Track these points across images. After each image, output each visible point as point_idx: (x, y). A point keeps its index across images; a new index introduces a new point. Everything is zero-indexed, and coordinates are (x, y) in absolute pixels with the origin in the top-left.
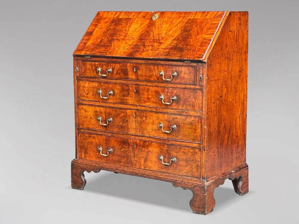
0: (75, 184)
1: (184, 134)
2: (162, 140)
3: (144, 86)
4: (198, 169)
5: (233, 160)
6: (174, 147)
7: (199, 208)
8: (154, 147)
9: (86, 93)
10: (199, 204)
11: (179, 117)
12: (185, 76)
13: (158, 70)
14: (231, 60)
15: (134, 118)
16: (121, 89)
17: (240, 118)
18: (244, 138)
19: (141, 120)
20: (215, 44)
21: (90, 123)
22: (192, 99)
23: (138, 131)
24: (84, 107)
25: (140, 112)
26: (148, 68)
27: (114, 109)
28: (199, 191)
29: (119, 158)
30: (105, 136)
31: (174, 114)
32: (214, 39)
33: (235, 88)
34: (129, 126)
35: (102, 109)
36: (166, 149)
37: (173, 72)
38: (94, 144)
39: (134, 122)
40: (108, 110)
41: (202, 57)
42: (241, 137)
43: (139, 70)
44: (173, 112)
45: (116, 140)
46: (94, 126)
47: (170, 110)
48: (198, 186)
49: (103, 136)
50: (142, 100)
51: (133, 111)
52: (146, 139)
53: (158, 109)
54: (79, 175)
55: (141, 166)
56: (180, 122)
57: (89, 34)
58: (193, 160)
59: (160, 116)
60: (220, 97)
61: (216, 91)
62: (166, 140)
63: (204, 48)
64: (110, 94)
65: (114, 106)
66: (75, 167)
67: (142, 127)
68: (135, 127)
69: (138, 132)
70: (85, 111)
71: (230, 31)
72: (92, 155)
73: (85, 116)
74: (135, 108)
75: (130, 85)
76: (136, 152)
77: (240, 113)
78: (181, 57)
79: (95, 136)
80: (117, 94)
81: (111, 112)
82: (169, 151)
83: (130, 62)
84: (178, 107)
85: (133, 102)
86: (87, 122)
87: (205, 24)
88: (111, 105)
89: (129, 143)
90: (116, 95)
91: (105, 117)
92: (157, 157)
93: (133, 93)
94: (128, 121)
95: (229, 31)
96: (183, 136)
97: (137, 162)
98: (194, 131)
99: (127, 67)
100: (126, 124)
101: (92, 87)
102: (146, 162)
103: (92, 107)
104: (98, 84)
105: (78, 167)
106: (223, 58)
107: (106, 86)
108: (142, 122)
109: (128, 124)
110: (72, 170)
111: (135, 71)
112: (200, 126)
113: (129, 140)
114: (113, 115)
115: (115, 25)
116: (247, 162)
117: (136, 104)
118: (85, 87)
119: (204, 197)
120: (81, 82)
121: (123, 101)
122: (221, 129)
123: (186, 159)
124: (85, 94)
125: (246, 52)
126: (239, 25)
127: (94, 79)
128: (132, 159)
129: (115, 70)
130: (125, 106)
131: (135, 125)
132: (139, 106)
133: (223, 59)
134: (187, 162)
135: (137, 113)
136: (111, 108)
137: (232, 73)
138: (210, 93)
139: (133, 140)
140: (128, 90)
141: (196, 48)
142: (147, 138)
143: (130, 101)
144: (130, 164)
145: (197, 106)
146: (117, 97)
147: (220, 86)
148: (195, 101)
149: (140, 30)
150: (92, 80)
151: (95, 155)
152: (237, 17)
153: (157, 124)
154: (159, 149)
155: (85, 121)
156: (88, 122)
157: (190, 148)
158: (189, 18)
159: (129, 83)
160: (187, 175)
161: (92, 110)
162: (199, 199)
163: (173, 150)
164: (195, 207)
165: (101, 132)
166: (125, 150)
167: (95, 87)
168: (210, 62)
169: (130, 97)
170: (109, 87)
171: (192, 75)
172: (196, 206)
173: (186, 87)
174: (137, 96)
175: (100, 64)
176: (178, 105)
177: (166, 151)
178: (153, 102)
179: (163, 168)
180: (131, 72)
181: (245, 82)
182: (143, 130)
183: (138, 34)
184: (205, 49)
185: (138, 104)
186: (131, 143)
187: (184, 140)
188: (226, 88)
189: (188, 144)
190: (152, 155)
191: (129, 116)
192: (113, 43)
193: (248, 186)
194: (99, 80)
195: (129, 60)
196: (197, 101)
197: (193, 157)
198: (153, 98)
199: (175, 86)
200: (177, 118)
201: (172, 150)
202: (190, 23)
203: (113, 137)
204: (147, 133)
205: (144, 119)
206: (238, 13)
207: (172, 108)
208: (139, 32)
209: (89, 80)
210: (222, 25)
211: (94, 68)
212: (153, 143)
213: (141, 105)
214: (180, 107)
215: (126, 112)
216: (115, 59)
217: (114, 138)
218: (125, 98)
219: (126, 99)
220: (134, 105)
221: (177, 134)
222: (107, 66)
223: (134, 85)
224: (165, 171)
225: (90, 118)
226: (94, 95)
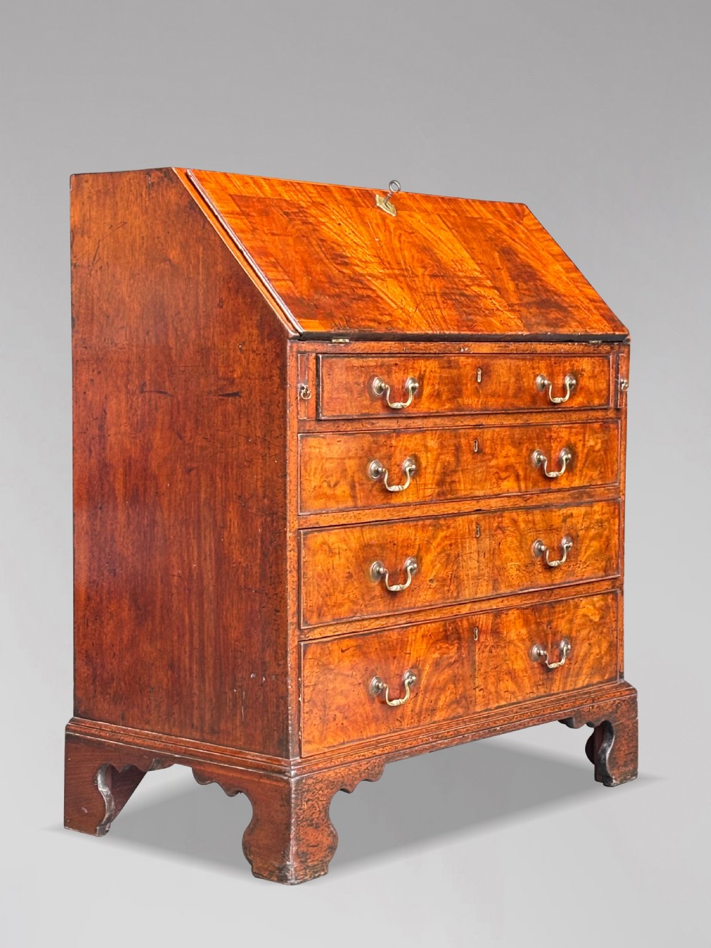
1: (586, 560)
2: (536, 594)
3: (497, 429)
4: (611, 656)
6: (563, 607)
7: (625, 765)
8: (521, 623)
9: (333, 483)
10: (626, 753)
11: (575, 511)
12: (590, 385)
13: (534, 373)
15: (476, 541)
19: (493, 543)
21: (346, 595)
22: (599, 451)
23: (485, 583)
24: (327, 536)
25: (490, 517)
27: (421, 523)
28: (627, 715)
29: (432, 698)
31: (565, 505)
34: (462, 574)
35: (385, 530)
38: (358, 675)
39: (475, 556)
40: (405, 532)
43: (489, 377)
44: (562, 498)
45: (423, 637)
46: (358, 604)
47: (556, 494)
48: (624, 701)
49: (386, 633)
50: (491, 475)
51: (472, 517)
52: (501, 605)
53: (529, 499)
54: (322, 815)
55: (489, 699)
56: (577, 526)
59: (537, 517)
62: (546, 592)
65: (417, 513)
66: (308, 791)
67: (493, 566)
69: (484, 588)
70: (333, 553)
73: (331, 571)
74: (474, 505)
75: (462, 431)
79: (359, 642)
80: (426, 468)
81: (413, 538)
82: (554, 624)
83: (462, 350)
84: (572, 482)
85: (469, 487)
86: (336, 593)
88: (410, 512)
89: (460, 634)
90: (423, 472)
91: (394, 561)
92: (526, 656)
93: (470, 458)
94: (459, 555)
96: (584, 566)
97: (480, 690)
98: (606, 543)
99: (459, 369)
100: (455, 567)
102: (502, 683)
103: (353, 532)
104: (371, 439)
108: (494, 549)
109: (459, 567)
111: (479, 381)
112: (617, 527)
113: (460, 624)
114: (417, 547)
118: (325, 459)
119: (635, 728)
120: (312, 441)
123: (589, 633)
124: (325, 485)
127: (358, 426)
128: (468, 687)
129: (425, 382)
130: (447, 505)
131: (477, 564)
132: (485, 497)
134: (591, 642)
135: (482, 523)
136: (411, 524)
139: (468, 620)
140: (457, 449)
142: (502, 602)
143: (462, 486)
145: (610, 470)
146: (425, 477)
148: (605, 457)
150: (349, 429)
151: (361, 715)
153: (530, 546)
154: (532, 627)
156: (340, 592)
159: (459, 423)
161: (353, 546)
162: (626, 740)
164: (618, 767)
165: (378, 622)
169: (463, 470)
171: (603, 381)
172: (620, 763)
173: (590, 417)
174: (479, 464)
175: (382, 365)
176: (573, 476)
177: (548, 626)
178: (518, 478)
179: (540, 683)
180: (469, 385)
182: (496, 577)
185: (481, 493)
186: (462, 630)
187: (584, 577)
189: (592, 586)
190: (516, 652)
191: (463, 537)
194: (373, 424)
195: (462, 344)
196: (608, 454)
198: (518, 465)
200: (572, 515)
201: (559, 618)
203: (415, 628)
204: (506, 584)
205: (501, 537)
207: (558, 486)
209: (343, 428)
211: (364, 383)
213: (489, 492)
214: (575, 480)
215: (456, 527)
216: (422, 345)
217: (417, 631)
218: (448, 479)
219: (452, 482)
221: (572, 563)
222: (404, 370)
223: (471, 431)
224: (546, 690)
225: (347, 575)
226: (357, 485)
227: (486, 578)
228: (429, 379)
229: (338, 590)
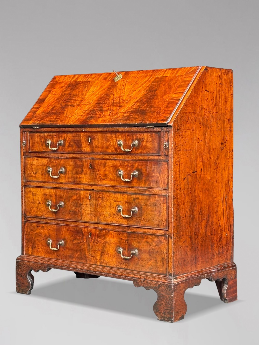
0: (20, 287)
1: (147, 219)
2: (121, 227)
3: (100, 160)
4: (163, 263)
5: (214, 256)
6: (135, 235)
7: (164, 313)
8: (112, 237)
9: (35, 173)
10: (165, 308)
11: (140, 197)
12: (147, 145)
13: (116, 139)
14: (208, 127)
15: (88, 201)
16: (73, 165)
17: (223, 202)
18: (230, 229)
19: (97, 202)
20: (185, 105)
21: (38, 209)
22: (156, 173)
23: (94, 217)
24: (32, 189)
25: (95, 193)
26: (105, 137)
27: (66, 190)
28: (165, 291)
29: (71, 252)
30: (55, 226)
31: (135, 194)
32: (183, 99)
33: (215, 163)
34: (83, 212)
35: (52, 191)
36: (126, 238)
37: (133, 140)
38: (43, 236)
39: (89, 206)
40: (59, 192)
41: (167, 120)
42: (226, 227)
43: (95, 140)
44: (134, 191)
45: (68, 230)
46: (43, 213)
47: (131, 189)
48: (163, 285)
49: (53, 225)
50: (98, 177)
51: (88, 192)
52: (103, 227)
53: (116, 189)
54: (25, 275)
55: (96, 261)
56: (141, 203)
57: (41, 101)
58: (157, 252)
59: (119, 196)
60: (193, 173)
61: (186, 163)
62: (126, 227)
63: (171, 109)
64: (61, 172)
65: (66, 187)
66: (20, 266)
67: (97, 211)
68: (89, 212)
69: (94, 219)
70: (33, 195)
71: (207, 91)
72: (40, 249)
73: (33, 200)
74: (90, 188)
75: (85, 160)
76: (91, 244)
77: (222, 196)
78: (142, 121)
79: (44, 225)
80: (69, 171)
81: (62, 195)
82: (129, 241)
83: (84, 130)
84: (140, 185)
85: (87, 180)
87: (174, 82)
88: (63, 186)
89: (83, 233)
90: (68, 173)
91: (55, 201)
92: (115, 250)
93: (87, 169)
94: (81, 204)
95: (205, 90)
96: (146, 221)
97: (92, 256)
98: (159, 214)
99: (81, 137)
100: (80, 208)
101: (41, 164)
102: (102, 257)
103: (40, 189)
104: (48, 160)
105: (24, 266)
106: (196, 123)
107: (57, 162)
108: (97, 205)
109: (81, 209)
110: (16, 269)
111: (89, 141)
112: (165, 208)
113: (83, 229)
114: (64, 198)
115: (71, 89)
116: (234, 261)
117: (91, 183)
118: (33, 165)
119: (171, 299)
120: (28, 159)
121: (76, 180)
122: (195, 213)
123: (149, 250)
124: (32, 173)
125: (231, 121)
126: (220, 85)
127: (43, 155)
128: (87, 254)
129: (66, 142)
130: (78, 186)
131: (90, 209)
132: (95, 185)
133: (196, 125)
134: (151, 254)
135: (92, 195)
136: (62, 190)
137: (211, 144)
138: (178, 165)
139: (87, 229)
140: (82, 166)
141: (161, 110)
142: (104, 226)
143: (84, 180)
144: (84, 260)
145: (162, 182)
146: (69, 175)
147: (192, 158)
148: (159, 176)
149: (99, 93)
150: (40, 156)
151: (44, 250)
152: (217, 75)
153: (116, 207)
154: (118, 239)
155: (33, 207)
156: (36, 208)
157: (153, 236)
158: (157, 76)
159: (83, 157)
160: (151, 271)
161: (40, 193)
162: (165, 302)
163: (134, 240)
164: (160, 313)
165: (51, 221)
166: (78, 241)
167: (44, 164)
168: (178, 126)
169: (84, 174)
170: (60, 163)
171: (155, 143)
172: (161, 311)
173: (149, 159)
174: (92, 172)
175: (50, 135)
176: (140, 182)
177: (126, 241)
178: (111, 180)
179: (122, 263)
180: (85, 143)
181: (230, 157)
182: (99, 216)
183: (96, 98)
184: (171, 111)
185: (94, 183)
186: (85, 232)
187: (146, 226)
188: (202, 162)
189: (152, 231)
190: (110, 247)
191: (83, 198)
192: (66, 110)
193: (236, 291)
194: (49, 155)
195: (83, 128)
196: (161, 175)
197: (158, 247)
198: (110, 175)
199: (135, 157)
200: (138, 198)
201: (132, 239)
202: (158, 82)
203: (65, 226)
204: (104, 219)
205: (100, 201)
206: (218, 70)
207: (132, 185)
208: (97, 96)
209: (38, 155)
210: (195, 82)
211: (43, 141)
212: (111, 232)
213: (97, 183)
214: (142, 184)
215: (80, 194)
216: (67, 129)
217: (65, 228)
218: (78, 176)
219: (80, 178)
220: (89, 185)
221: (139, 218)
222: (58, 137)
223: (88, 160)
224: (125, 267)
225: (39, 203)
226: (43, 174)
227: (94, 215)
228: (68, 140)
229: (36, 207)
